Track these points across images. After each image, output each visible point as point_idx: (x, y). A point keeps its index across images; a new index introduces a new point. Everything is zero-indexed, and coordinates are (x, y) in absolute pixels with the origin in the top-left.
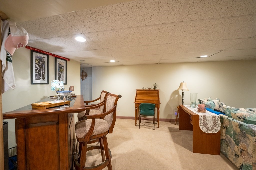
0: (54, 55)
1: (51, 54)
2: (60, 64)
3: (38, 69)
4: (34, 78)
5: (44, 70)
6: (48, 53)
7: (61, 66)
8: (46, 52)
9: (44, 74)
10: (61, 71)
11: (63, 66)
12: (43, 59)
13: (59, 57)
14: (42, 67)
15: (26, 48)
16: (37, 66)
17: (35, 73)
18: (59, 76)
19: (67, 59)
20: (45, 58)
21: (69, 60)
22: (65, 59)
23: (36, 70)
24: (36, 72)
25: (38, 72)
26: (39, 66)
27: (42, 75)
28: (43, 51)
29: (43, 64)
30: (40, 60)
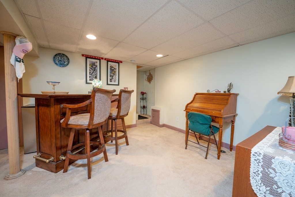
0: (105, 59)
1: (102, 58)
2: (111, 67)
3: (92, 72)
4: (88, 79)
5: (96, 73)
6: (100, 57)
7: (114, 68)
8: (98, 57)
9: (97, 75)
10: (113, 73)
11: (115, 68)
12: (96, 63)
13: (110, 60)
14: (94, 70)
15: (82, 56)
16: (91, 69)
17: (88, 75)
18: (111, 78)
19: (119, 61)
20: (97, 62)
21: (121, 62)
22: (117, 61)
23: (90, 73)
24: (90, 74)
25: (91, 74)
26: (92, 69)
27: (94, 76)
28: (95, 57)
29: (95, 67)
30: (93, 65)
